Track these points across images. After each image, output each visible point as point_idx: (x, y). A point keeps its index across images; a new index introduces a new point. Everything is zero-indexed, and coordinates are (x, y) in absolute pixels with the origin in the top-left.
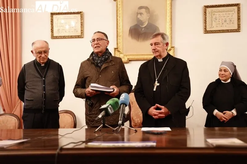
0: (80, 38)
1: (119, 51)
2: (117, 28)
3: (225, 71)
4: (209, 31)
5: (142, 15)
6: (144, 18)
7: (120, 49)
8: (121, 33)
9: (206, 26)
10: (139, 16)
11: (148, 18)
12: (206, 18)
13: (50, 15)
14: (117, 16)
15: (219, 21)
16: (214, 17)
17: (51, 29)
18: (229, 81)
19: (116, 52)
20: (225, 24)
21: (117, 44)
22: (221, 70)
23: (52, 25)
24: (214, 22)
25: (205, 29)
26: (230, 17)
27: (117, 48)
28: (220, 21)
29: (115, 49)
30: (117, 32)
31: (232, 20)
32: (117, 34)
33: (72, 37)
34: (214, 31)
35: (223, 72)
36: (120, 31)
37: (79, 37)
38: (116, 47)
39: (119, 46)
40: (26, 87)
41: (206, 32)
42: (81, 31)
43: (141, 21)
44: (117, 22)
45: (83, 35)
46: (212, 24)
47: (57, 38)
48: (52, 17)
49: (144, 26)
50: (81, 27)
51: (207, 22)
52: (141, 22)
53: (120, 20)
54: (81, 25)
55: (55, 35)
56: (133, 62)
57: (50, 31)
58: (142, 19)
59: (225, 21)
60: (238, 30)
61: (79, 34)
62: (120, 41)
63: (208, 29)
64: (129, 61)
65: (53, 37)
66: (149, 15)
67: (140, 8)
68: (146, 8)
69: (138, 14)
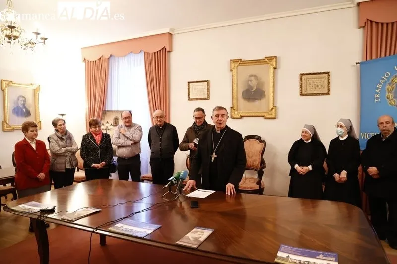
0: (208, 99)
1: (234, 110)
2: (233, 92)
3: (306, 133)
4: (304, 94)
6: (254, 83)
7: (235, 108)
8: (236, 96)
9: (301, 90)
10: (249, 83)
11: (256, 84)
12: (301, 84)
16: (308, 82)
18: (310, 141)
19: (232, 110)
20: (317, 89)
21: (233, 104)
22: (303, 132)
23: (189, 90)
24: (308, 87)
25: (301, 92)
26: (321, 83)
28: (313, 86)
29: (231, 108)
31: (323, 85)
32: (233, 96)
34: (308, 94)
35: (304, 134)
36: (235, 94)
37: (206, 99)
38: (232, 106)
41: (302, 94)
42: (208, 94)
44: (233, 87)
45: (209, 97)
46: (306, 88)
47: (192, 99)
48: (188, 84)
49: (253, 90)
50: (208, 91)
51: (303, 87)
52: (251, 87)
53: (235, 86)
55: (191, 97)
56: (245, 119)
57: (187, 94)
58: (251, 85)
59: (317, 86)
60: (328, 93)
61: (206, 96)
62: (235, 101)
63: (303, 92)
64: (242, 117)
65: (189, 99)
66: (257, 81)
67: (251, 76)
68: (255, 76)
69: (248, 80)
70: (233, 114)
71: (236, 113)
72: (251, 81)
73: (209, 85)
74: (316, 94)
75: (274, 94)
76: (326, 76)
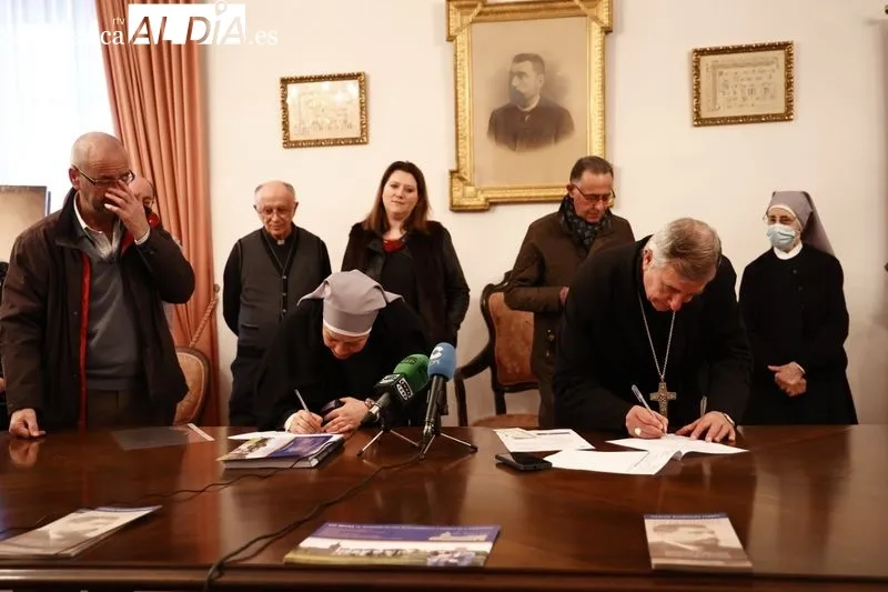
0: (359, 143)
1: (462, 179)
2: (457, 116)
4: (708, 119)
5: (525, 79)
6: (531, 85)
7: (465, 173)
8: (467, 131)
9: (698, 107)
10: (516, 82)
11: (540, 85)
12: (698, 84)
13: (279, 85)
14: (456, 82)
15: (735, 93)
16: (720, 80)
17: (284, 123)
19: (455, 181)
20: (751, 100)
21: (458, 159)
23: (285, 109)
24: (720, 95)
25: (697, 114)
26: (765, 79)
27: (457, 171)
28: (738, 90)
29: (452, 173)
30: (457, 126)
31: (771, 87)
32: (457, 131)
33: (336, 142)
34: (721, 119)
36: (465, 124)
37: (354, 141)
38: (454, 168)
39: (461, 163)
40: (242, 298)
41: (700, 121)
42: (362, 124)
43: (522, 95)
44: (456, 98)
45: (367, 136)
46: (715, 99)
47: (297, 144)
48: (284, 88)
49: (528, 109)
50: (361, 114)
51: (703, 96)
52: (521, 98)
53: (463, 94)
54: (362, 108)
55: (294, 137)
56: (500, 210)
57: (281, 127)
58: (523, 90)
59: (752, 91)
60: (786, 116)
61: (355, 133)
62: (465, 151)
63: (705, 114)
64: (491, 205)
65: (289, 143)
66: (542, 77)
67: (520, 58)
68: (535, 59)
69: (512, 74)
70: (457, 194)
71: (470, 190)
72: (521, 75)
73: (363, 89)
74: (746, 120)
75: (604, 120)
76: (780, 54)
